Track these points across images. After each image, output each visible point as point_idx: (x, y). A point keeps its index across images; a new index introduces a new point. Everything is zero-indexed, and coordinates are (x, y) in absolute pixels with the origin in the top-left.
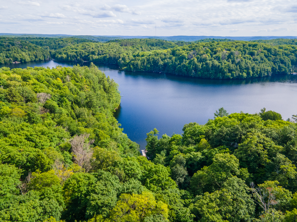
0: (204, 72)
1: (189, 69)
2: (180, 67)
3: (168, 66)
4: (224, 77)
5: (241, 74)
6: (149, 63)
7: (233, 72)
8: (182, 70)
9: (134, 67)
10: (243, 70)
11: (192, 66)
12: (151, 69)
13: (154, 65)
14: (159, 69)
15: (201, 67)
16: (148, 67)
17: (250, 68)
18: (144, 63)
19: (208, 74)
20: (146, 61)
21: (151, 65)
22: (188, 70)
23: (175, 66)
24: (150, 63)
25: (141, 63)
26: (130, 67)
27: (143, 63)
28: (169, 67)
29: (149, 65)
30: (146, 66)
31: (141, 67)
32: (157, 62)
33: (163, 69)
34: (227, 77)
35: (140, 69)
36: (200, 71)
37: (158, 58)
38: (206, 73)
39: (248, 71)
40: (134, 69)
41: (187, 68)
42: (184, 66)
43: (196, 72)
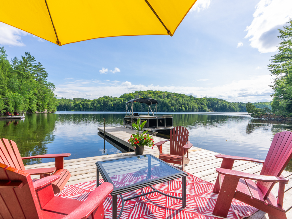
1: (138, 105)
4: (168, 110)
5: (180, 108)
6: (99, 103)
7: (175, 106)
9: (84, 107)
10: (181, 105)
12: (101, 108)
13: (104, 105)
14: (109, 108)
16: (98, 107)
17: (186, 104)
18: (94, 104)
20: (96, 102)
21: (101, 106)
22: (136, 106)
23: (124, 104)
24: (100, 103)
25: (91, 104)
26: (80, 107)
27: (93, 103)
28: (119, 105)
29: (100, 105)
30: (96, 107)
31: (91, 107)
32: (107, 103)
33: (113, 109)
34: (171, 109)
35: (90, 109)
37: (108, 100)
38: (153, 107)
39: (185, 106)
40: (84, 109)
43: (144, 107)
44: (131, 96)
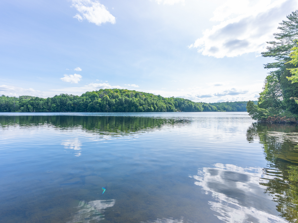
0: (118, 106)
1: (103, 105)
2: (93, 104)
3: (79, 104)
4: (137, 110)
5: (149, 107)
6: (54, 103)
7: (144, 106)
8: (95, 106)
10: (150, 104)
11: (105, 102)
12: (57, 109)
13: (61, 105)
14: (68, 109)
15: (114, 102)
16: (53, 107)
17: (155, 104)
18: (48, 103)
19: (122, 107)
20: (50, 101)
21: (57, 106)
22: (101, 106)
23: (86, 103)
24: (56, 103)
26: (27, 107)
27: (46, 102)
29: (55, 105)
30: (50, 106)
31: (43, 107)
32: (65, 102)
33: (72, 109)
34: (139, 109)
35: (42, 109)
36: (114, 106)
37: (66, 99)
38: (121, 107)
39: (153, 106)
40: (33, 109)
41: (100, 104)
42: (97, 103)
43: (110, 107)
44: (95, 94)
